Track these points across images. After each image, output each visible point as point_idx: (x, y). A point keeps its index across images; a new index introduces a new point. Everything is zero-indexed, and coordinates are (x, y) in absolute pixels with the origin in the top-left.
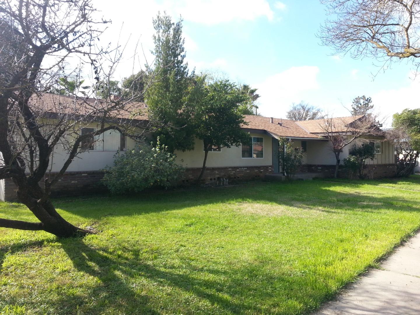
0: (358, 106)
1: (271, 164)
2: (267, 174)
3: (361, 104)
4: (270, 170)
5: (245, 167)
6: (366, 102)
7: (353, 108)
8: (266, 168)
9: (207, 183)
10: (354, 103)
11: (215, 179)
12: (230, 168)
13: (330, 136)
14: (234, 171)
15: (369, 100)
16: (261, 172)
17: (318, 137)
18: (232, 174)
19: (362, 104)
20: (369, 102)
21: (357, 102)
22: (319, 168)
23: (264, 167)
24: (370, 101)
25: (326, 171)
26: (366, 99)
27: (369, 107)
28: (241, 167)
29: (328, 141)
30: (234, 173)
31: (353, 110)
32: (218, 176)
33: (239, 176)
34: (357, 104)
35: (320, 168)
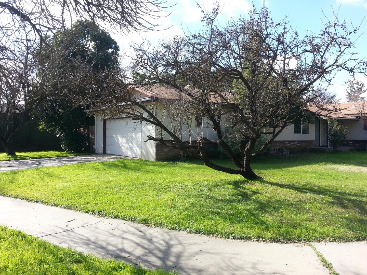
0: (352, 91)
1: (314, 139)
2: (312, 147)
3: (354, 89)
4: (314, 144)
5: (297, 141)
6: (360, 87)
7: (348, 92)
8: (311, 142)
9: (271, 153)
10: (348, 87)
11: (276, 150)
12: (287, 141)
13: (363, 117)
14: (289, 143)
15: (362, 85)
16: (308, 145)
17: (352, 117)
18: (288, 146)
19: (356, 89)
20: (362, 87)
21: (351, 87)
22: (350, 142)
23: (309, 141)
24: (364, 86)
25: (357, 145)
26: (360, 84)
27: (362, 91)
28: (294, 141)
29: (358, 120)
30: (289, 145)
31: (347, 94)
32: (279, 147)
33: (292, 148)
34: (351, 89)
35: (352, 142)
